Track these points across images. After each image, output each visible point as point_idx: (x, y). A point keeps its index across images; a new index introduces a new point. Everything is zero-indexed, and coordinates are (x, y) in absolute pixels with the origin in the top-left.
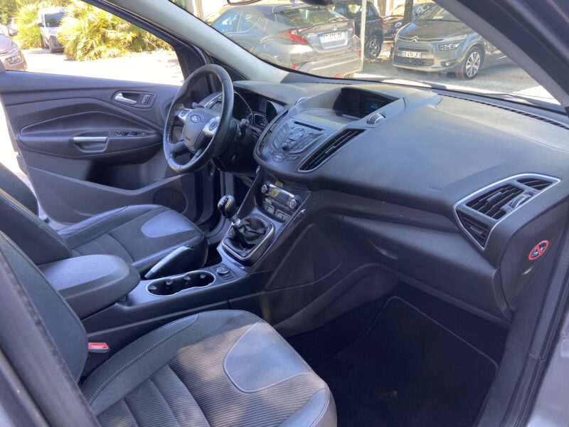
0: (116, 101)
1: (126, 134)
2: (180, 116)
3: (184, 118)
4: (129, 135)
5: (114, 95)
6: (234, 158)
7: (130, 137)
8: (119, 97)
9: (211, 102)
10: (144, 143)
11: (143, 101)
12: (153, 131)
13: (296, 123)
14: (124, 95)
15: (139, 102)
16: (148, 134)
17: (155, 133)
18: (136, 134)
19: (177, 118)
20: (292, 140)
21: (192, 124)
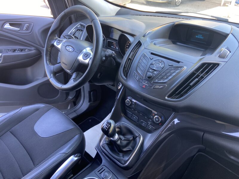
0: (6, 29)
1: (14, 51)
2: (55, 44)
3: (59, 46)
4: (16, 52)
5: (3, 25)
6: (99, 75)
7: (17, 53)
8: (7, 26)
9: (73, 30)
10: (27, 56)
11: (25, 28)
12: (33, 48)
13: (152, 54)
14: (11, 25)
15: (22, 29)
16: (30, 50)
17: (35, 49)
18: (22, 50)
19: (53, 46)
20: (155, 70)
21: (67, 53)
